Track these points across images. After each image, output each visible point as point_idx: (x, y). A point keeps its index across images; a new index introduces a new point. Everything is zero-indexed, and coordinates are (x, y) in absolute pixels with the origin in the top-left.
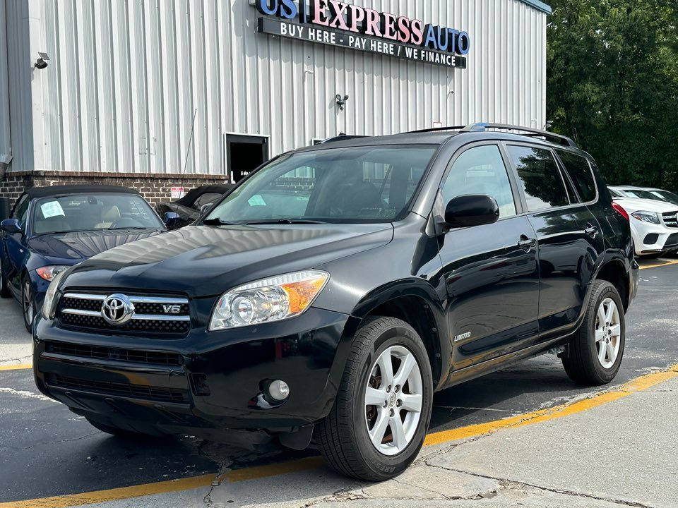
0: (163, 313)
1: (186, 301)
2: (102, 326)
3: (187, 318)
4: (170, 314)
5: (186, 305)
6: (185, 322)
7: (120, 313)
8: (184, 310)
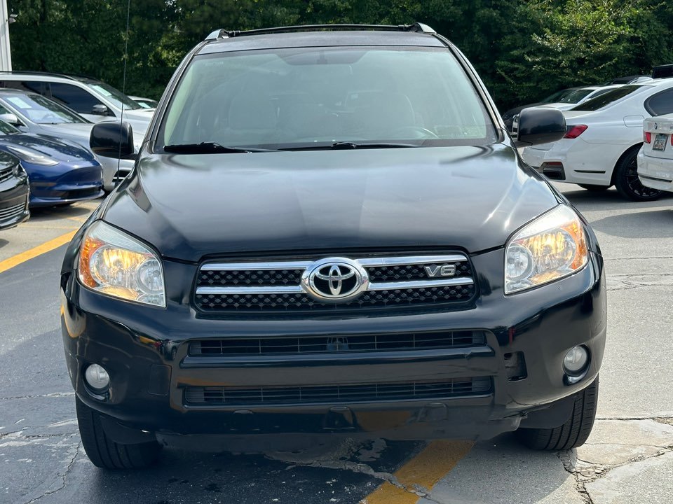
0: (426, 278)
1: (463, 258)
2: (305, 306)
3: (467, 280)
4: (439, 278)
5: (463, 263)
6: (465, 286)
7: (349, 284)
8: (462, 270)
